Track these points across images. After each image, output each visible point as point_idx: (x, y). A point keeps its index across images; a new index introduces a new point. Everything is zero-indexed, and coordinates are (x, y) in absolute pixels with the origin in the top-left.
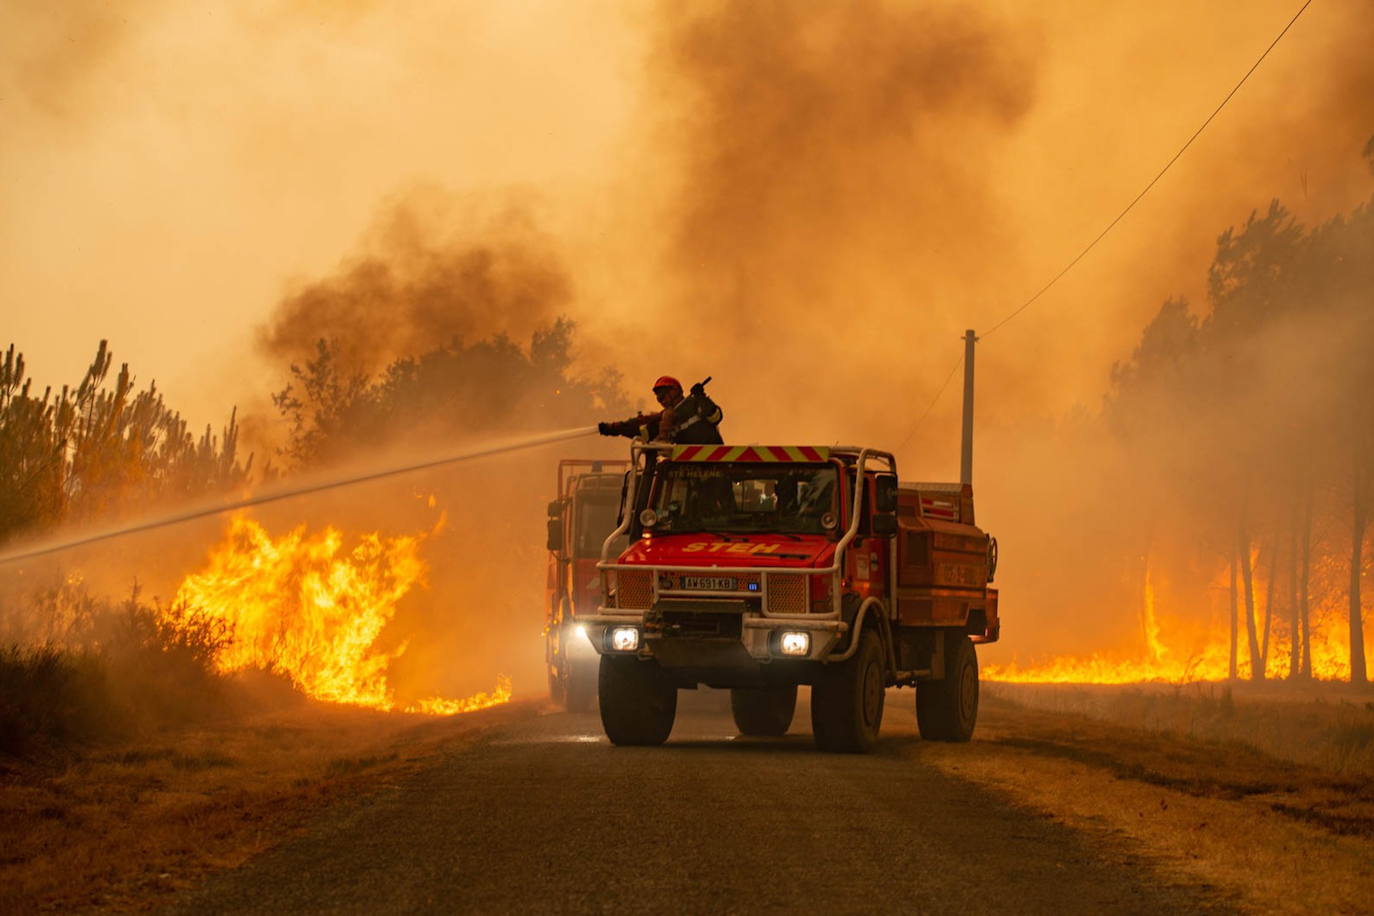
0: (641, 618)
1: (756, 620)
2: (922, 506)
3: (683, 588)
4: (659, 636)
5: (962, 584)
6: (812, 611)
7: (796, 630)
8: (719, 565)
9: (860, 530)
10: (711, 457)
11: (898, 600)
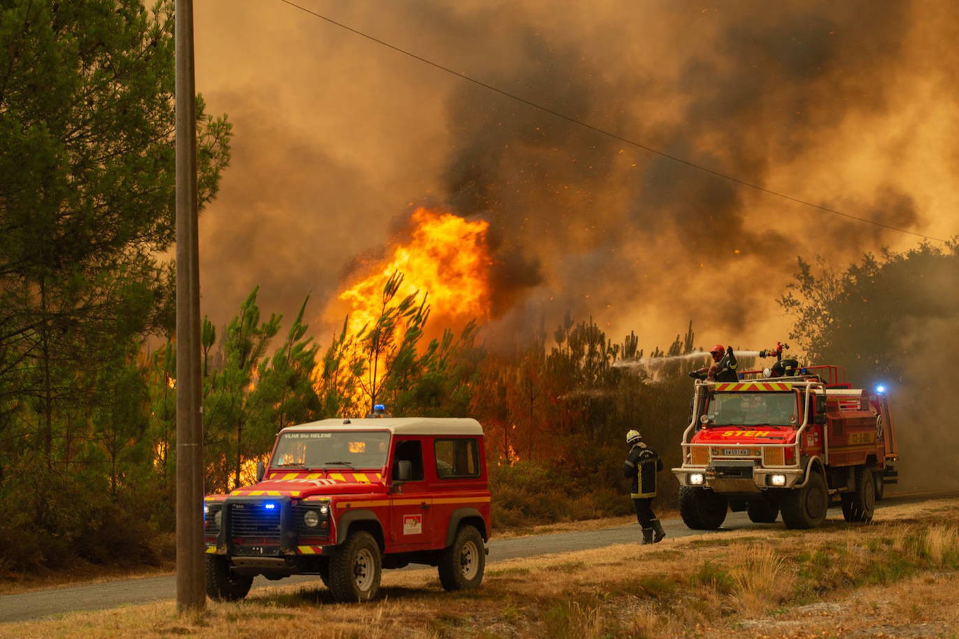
0: (704, 470)
1: (759, 470)
2: (840, 405)
3: (724, 455)
4: (713, 478)
5: (863, 442)
6: (786, 464)
7: (778, 474)
8: (741, 443)
9: (809, 422)
10: (735, 388)
11: (829, 455)
